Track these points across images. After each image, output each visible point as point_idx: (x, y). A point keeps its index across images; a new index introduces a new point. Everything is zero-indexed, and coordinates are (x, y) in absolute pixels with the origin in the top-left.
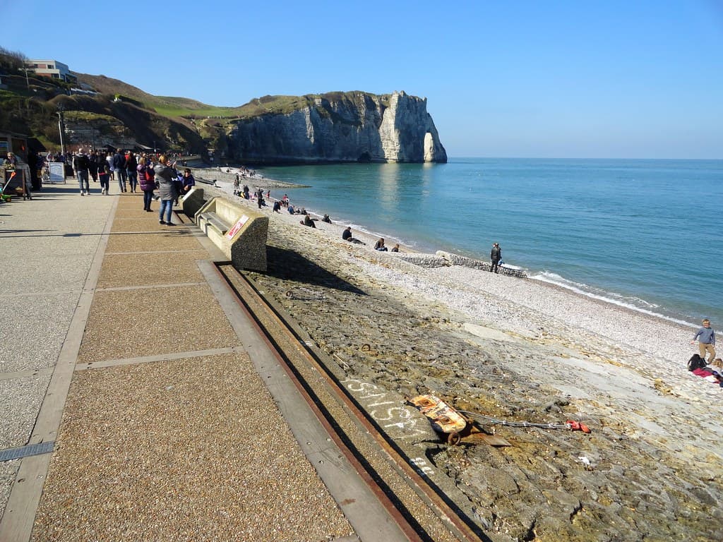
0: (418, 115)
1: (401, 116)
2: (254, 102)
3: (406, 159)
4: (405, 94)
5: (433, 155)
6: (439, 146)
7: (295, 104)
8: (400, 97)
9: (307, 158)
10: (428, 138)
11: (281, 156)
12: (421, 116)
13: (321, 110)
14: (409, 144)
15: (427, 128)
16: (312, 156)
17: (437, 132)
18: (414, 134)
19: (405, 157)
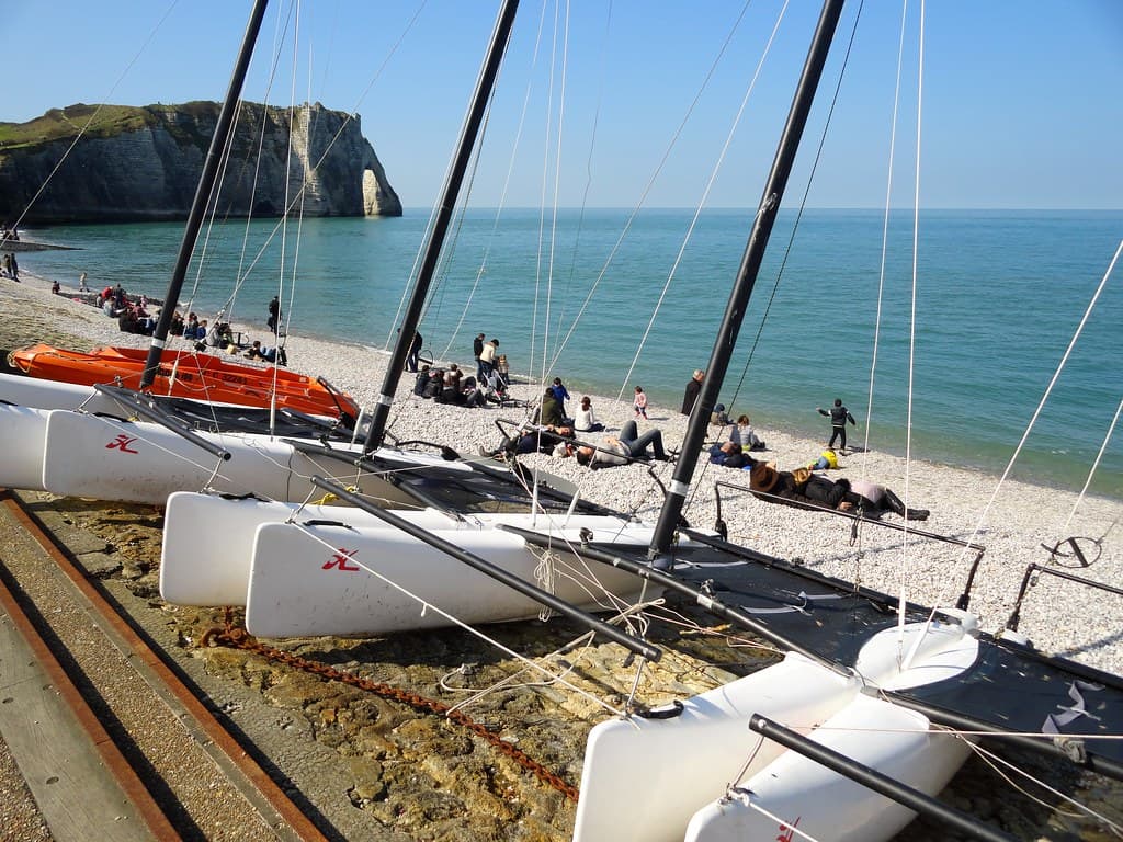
0: (348, 141)
1: (318, 144)
2: (53, 114)
3: (333, 211)
4: (322, 108)
5: (380, 205)
6: (387, 190)
7: (126, 121)
8: (313, 114)
9: (155, 212)
10: (368, 177)
11: (106, 210)
12: (352, 141)
13: (178, 132)
14: (337, 188)
15: (365, 161)
16: (164, 208)
17: (382, 169)
18: (344, 171)
19: (331, 206)
